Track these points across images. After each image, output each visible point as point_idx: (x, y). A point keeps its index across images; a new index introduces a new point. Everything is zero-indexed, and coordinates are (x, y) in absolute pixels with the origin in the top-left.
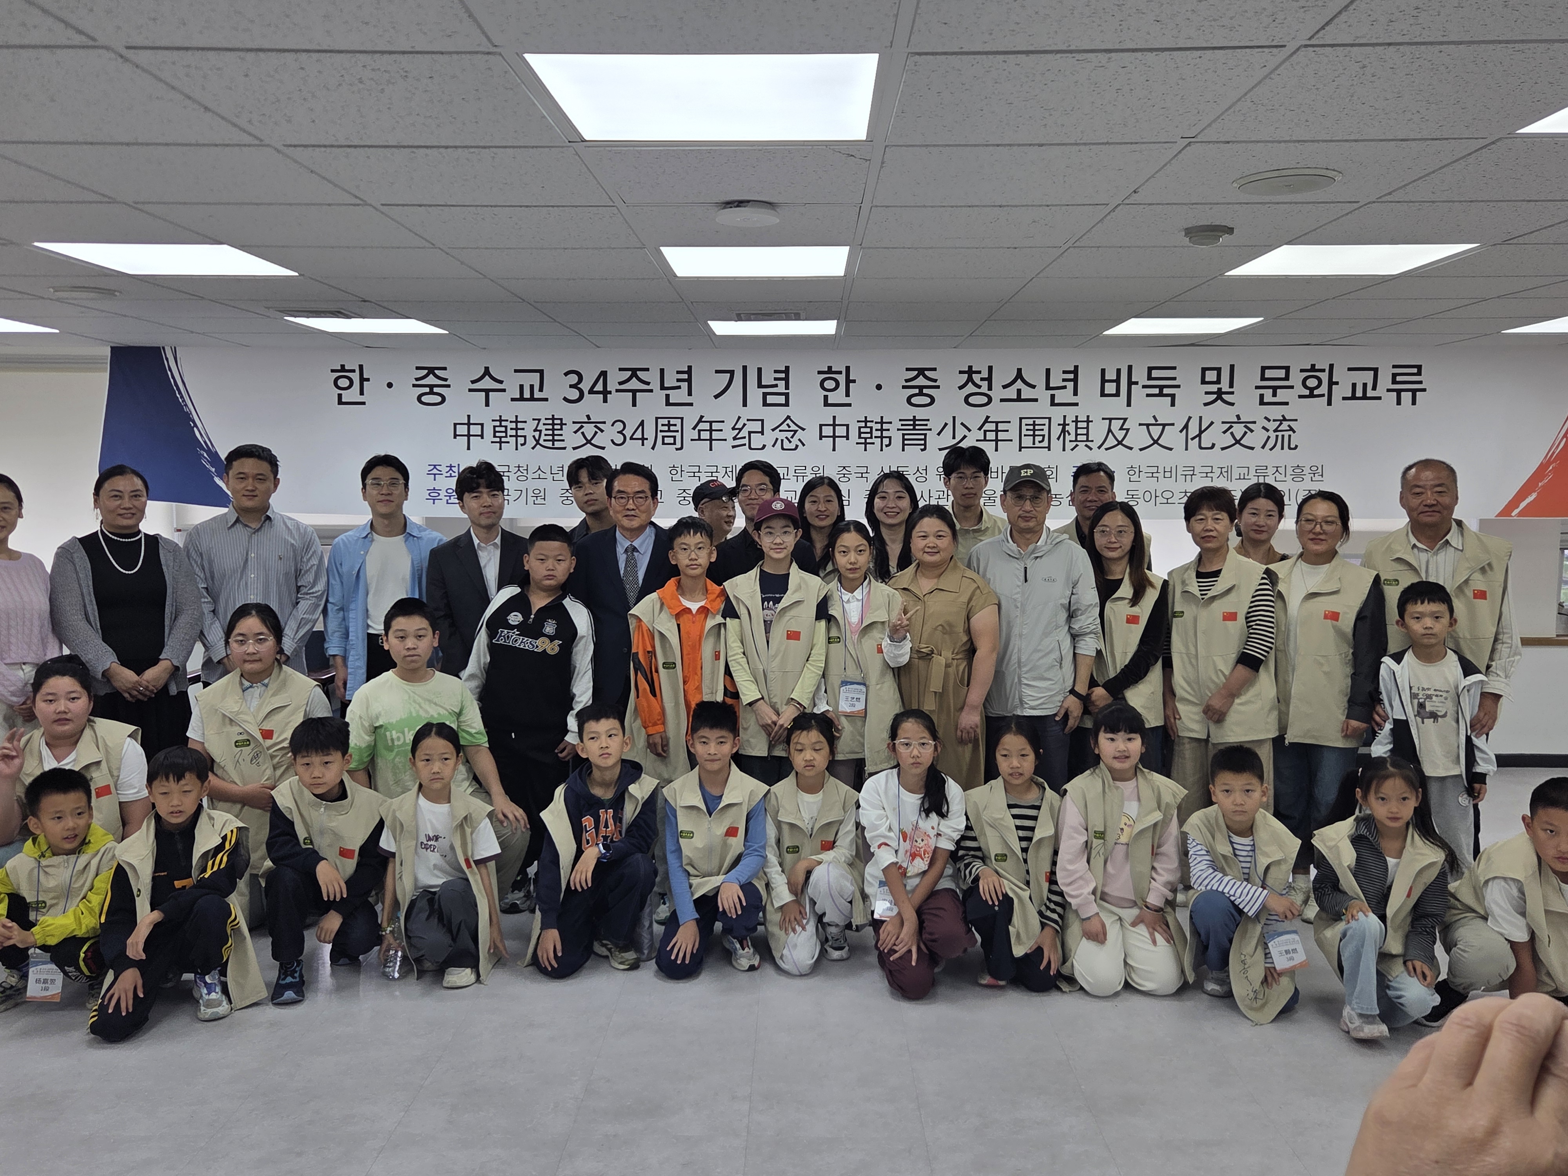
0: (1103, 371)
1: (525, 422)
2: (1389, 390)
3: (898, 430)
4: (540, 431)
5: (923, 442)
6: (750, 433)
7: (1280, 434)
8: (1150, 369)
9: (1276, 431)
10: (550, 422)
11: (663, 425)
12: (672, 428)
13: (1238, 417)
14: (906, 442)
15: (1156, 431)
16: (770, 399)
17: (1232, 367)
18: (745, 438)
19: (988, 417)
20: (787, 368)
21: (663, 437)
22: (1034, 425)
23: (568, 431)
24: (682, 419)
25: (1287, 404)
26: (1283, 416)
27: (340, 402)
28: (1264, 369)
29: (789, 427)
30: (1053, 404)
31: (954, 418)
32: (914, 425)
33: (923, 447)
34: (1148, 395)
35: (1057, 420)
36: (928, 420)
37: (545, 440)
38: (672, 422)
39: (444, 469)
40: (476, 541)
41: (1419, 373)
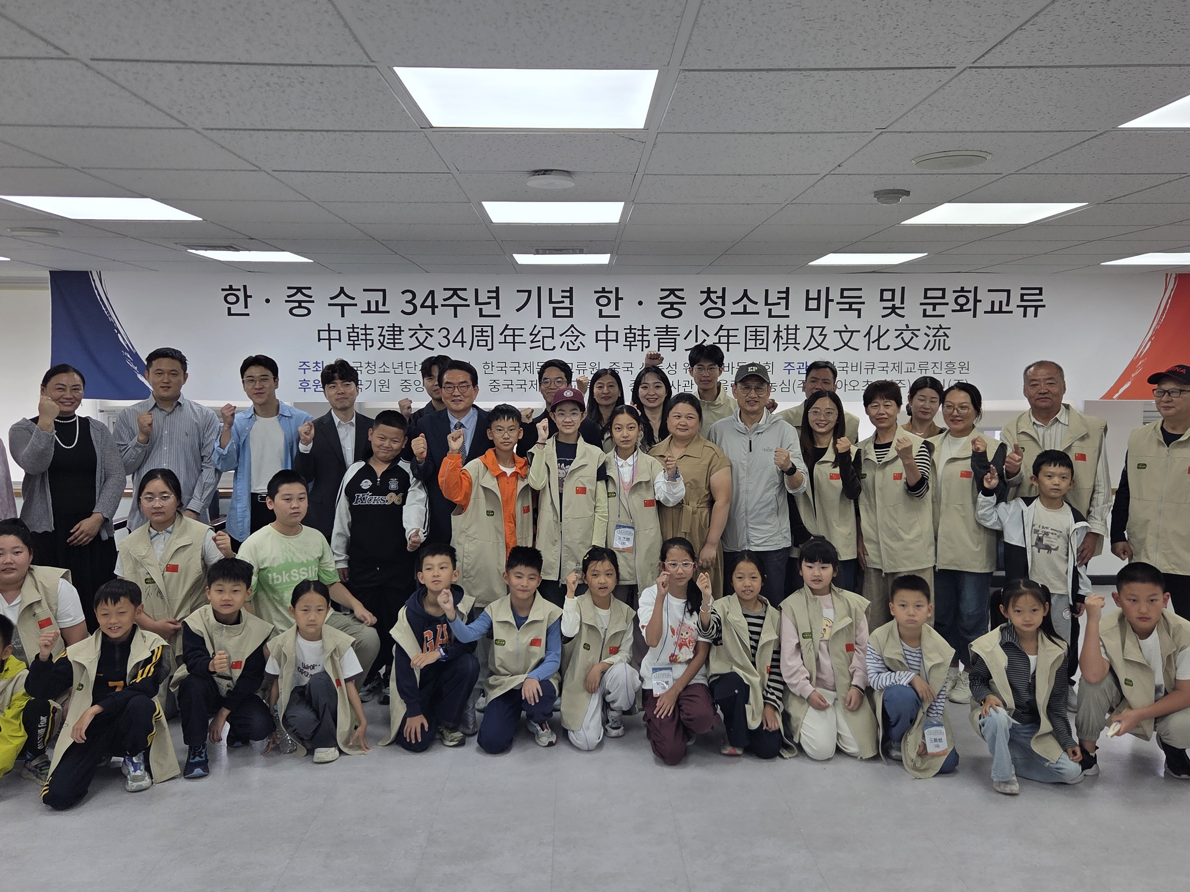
0: (808, 292)
1: (372, 329)
2: (1018, 306)
3: (655, 335)
4: (384, 336)
5: (673, 344)
6: (543, 337)
7: (937, 338)
8: (842, 290)
9: (934, 336)
10: (392, 329)
11: (477, 331)
12: (484, 334)
13: (907, 326)
14: (661, 344)
15: (846, 336)
16: (558, 312)
17: (903, 288)
18: (539, 341)
19: (722, 326)
20: (571, 288)
21: (478, 341)
22: (756, 331)
23: (405, 336)
24: (492, 327)
25: (943, 316)
26: (940, 325)
27: (230, 314)
28: (926, 290)
29: (573, 333)
30: (770, 316)
31: (697, 326)
32: (667, 332)
33: (673, 348)
34: (841, 310)
35: (773, 328)
36: (677, 328)
37: (388, 343)
38: (485, 329)
39: (312, 365)
40: (337, 420)
41: (1040, 294)
